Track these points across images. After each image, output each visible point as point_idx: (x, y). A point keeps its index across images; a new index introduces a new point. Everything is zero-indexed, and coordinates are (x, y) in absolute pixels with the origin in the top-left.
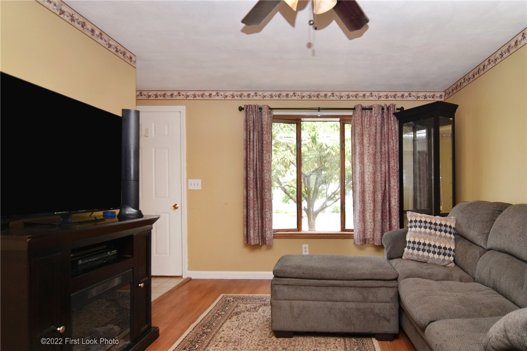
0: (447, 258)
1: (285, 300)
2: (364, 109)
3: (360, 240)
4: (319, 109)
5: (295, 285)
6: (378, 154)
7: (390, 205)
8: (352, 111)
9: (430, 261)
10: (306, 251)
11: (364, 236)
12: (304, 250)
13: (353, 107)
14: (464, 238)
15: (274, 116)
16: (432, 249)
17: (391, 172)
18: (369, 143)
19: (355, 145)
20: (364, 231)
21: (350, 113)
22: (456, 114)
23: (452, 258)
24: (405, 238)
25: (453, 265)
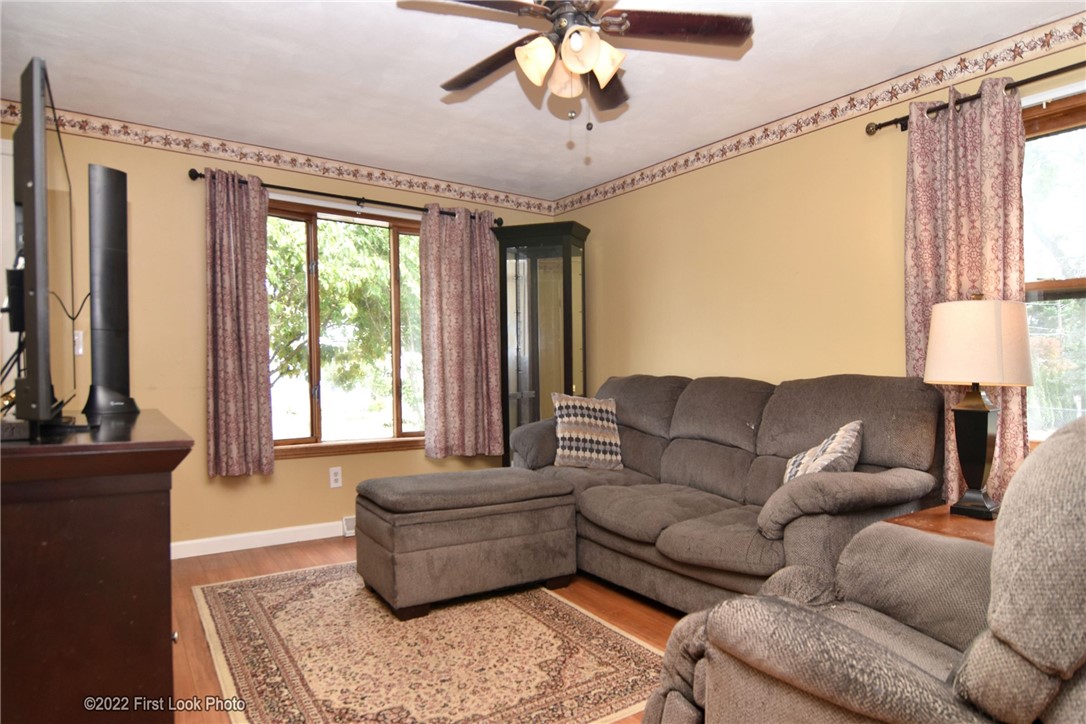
0: (614, 457)
1: (417, 550)
2: (442, 213)
3: (442, 449)
4: (360, 201)
5: (434, 522)
6: (467, 297)
7: (488, 385)
8: (421, 212)
9: (592, 465)
10: (336, 481)
11: (446, 441)
12: (332, 478)
13: (422, 206)
14: (632, 428)
15: (271, 201)
16: (595, 446)
17: (488, 329)
18: (449, 276)
19: (427, 277)
20: (446, 433)
21: (417, 217)
22: (586, 243)
23: (619, 457)
24: (555, 433)
25: (621, 466)
